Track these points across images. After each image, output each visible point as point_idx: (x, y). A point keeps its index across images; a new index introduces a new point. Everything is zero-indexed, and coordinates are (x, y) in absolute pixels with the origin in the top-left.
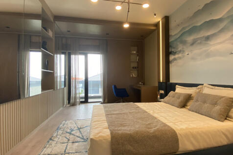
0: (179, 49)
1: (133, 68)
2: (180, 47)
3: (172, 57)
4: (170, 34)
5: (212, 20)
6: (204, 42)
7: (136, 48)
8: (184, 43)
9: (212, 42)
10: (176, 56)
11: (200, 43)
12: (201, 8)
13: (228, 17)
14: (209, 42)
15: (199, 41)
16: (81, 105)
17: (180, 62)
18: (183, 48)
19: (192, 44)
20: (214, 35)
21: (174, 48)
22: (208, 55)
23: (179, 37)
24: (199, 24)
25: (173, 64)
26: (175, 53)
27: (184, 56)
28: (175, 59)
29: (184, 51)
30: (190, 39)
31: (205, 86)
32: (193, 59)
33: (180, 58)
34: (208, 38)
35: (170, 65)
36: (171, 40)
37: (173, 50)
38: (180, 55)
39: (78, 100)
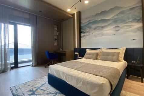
0: (87, 31)
1: (55, 39)
2: (88, 30)
3: (82, 35)
4: (81, 22)
5: (105, 19)
6: (101, 29)
7: (56, 26)
8: (90, 28)
9: (105, 29)
10: (85, 34)
11: (99, 29)
12: (100, 12)
13: (112, 19)
14: (103, 29)
15: (98, 28)
16: (12, 70)
17: (87, 37)
18: (89, 30)
19: (95, 29)
20: (106, 26)
21: (84, 30)
22: (103, 35)
23: (87, 25)
24: (98, 20)
25: (83, 38)
26: (84, 33)
27: (90, 35)
28: (84, 36)
29: (90, 32)
30: (94, 26)
31: (103, 49)
32: (95, 36)
33: (87, 35)
34: (103, 27)
35: (81, 39)
36: (82, 25)
37: (83, 31)
38: (88, 34)
39: (9, 66)
